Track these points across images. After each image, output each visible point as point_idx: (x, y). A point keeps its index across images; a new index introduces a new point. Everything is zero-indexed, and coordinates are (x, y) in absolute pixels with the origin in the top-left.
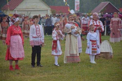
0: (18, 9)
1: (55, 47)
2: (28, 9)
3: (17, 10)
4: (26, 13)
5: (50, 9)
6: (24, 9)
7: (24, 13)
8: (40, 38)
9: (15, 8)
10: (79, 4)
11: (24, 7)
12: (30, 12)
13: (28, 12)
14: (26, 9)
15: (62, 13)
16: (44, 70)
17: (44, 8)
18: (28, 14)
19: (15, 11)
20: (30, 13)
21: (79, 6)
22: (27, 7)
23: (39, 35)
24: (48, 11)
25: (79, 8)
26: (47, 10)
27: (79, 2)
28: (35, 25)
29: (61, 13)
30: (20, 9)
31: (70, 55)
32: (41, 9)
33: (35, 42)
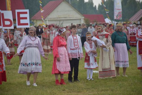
0: (49, 18)
1: (88, 60)
2: (59, 18)
3: (48, 20)
4: (59, 22)
5: (83, 18)
6: (55, 18)
7: (56, 23)
8: (78, 50)
9: (46, 18)
10: (121, 11)
11: (55, 17)
12: (63, 21)
13: (60, 22)
14: (57, 18)
15: (97, 22)
16: (91, 86)
17: (77, 17)
18: (60, 24)
19: (46, 20)
20: (63, 23)
21: (121, 14)
22: (58, 16)
23: (77, 47)
24: (81, 21)
25: (121, 15)
26: (81, 19)
27: (121, 9)
28: (73, 36)
29: (95, 22)
30: (51, 18)
31: (103, 70)
32: (74, 18)
33: (73, 54)
